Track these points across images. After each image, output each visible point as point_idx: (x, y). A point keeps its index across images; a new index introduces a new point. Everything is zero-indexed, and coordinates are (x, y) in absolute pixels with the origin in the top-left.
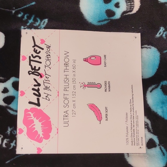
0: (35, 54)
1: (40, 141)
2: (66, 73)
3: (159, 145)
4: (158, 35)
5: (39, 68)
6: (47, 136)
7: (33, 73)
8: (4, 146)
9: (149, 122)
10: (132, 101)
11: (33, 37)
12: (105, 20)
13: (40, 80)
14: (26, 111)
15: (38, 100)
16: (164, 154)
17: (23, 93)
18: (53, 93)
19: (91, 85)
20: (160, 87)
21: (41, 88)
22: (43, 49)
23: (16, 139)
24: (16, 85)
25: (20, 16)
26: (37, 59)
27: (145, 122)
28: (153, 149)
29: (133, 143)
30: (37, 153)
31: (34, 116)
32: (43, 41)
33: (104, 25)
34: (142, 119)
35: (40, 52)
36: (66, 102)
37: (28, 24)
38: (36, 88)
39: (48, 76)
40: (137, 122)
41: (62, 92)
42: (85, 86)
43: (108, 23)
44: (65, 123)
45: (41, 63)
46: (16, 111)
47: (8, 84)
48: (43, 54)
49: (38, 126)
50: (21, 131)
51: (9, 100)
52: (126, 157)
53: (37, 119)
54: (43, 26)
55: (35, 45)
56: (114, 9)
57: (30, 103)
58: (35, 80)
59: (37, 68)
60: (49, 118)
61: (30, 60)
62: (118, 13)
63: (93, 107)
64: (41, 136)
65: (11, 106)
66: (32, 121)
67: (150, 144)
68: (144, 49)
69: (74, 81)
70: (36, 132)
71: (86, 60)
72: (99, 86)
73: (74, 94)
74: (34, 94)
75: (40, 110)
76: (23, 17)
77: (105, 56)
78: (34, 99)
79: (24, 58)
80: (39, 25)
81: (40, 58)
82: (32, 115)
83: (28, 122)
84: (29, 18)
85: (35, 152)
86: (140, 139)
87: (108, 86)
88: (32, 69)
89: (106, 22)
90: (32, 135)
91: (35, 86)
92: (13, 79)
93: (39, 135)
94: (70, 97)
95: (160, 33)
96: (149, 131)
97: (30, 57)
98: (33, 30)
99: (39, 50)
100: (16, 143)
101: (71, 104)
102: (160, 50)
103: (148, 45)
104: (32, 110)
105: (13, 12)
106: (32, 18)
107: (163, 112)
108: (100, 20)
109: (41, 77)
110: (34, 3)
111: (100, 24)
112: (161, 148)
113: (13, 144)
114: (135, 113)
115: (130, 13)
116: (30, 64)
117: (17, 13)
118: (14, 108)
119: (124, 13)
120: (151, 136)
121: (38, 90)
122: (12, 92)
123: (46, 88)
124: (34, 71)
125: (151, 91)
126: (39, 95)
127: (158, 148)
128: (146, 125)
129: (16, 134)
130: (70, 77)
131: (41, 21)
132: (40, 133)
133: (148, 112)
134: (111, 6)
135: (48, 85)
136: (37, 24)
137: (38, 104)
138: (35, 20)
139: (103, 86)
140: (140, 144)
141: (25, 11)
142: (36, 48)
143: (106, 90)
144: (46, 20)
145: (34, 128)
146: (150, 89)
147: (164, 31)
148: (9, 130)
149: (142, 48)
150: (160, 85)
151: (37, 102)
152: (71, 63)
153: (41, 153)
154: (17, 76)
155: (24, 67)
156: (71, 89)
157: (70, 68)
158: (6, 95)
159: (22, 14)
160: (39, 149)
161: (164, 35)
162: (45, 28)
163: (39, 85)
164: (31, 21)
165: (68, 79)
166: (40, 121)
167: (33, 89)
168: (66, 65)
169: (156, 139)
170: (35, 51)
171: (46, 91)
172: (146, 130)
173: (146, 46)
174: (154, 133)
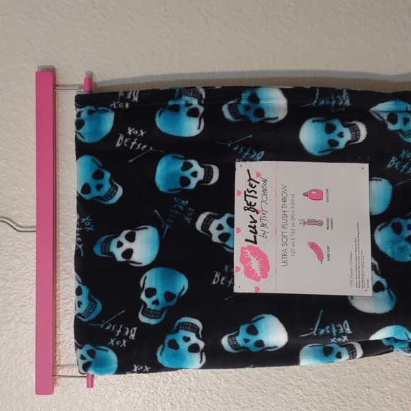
0: (250, 189)
1: (257, 280)
2: (284, 209)
3: (387, 288)
4: (389, 166)
5: (255, 204)
6: (265, 274)
7: (249, 209)
8: (222, 283)
9: (376, 263)
10: (357, 240)
11: (248, 170)
12: (327, 150)
13: (256, 217)
14: (243, 249)
15: (255, 237)
16: (392, 298)
17: (239, 230)
18: (270, 230)
19: (312, 222)
20: (390, 225)
21: (258, 225)
22: (258, 183)
23: (233, 277)
24: (231, 222)
25: (235, 149)
26: (253, 194)
27: (372, 263)
28: (381, 293)
29: (358, 285)
30: (254, 292)
31: (251, 254)
32: (258, 175)
33: (326, 156)
34: (368, 260)
35: (255, 186)
36: (285, 240)
37: (244, 157)
38: (253, 225)
39: (264, 213)
40: (363, 263)
41: (280, 230)
42: (305, 223)
43: (330, 154)
44: (283, 262)
45: (256, 198)
46: (233, 249)
47: (223, 221)
48: (259, 188)
49: (255, 264)
50: (238, 269)
51: (224, 237)
52: (350, 299)
53: (254, 257)
54: (259, 158)
55: (250, 179)
56: (338, 139)
57: (247, 240)
58: (251, 216)
59: (253, 204)
60: (267, 257)
61: (246, 195)
62: (342, 143)
63: (313, 246)
64: (259, 274)
65: (227, 243)
66: (249, 260)
67: (377, 288)
68: (374, 183)
69: (293, 218)
70: (254, 271)
71: (305, 195)
72: (320, 223)
73: (293, 231)
74: (251, 231)
75: (258, 248)
76: (239, 150)
77: (327, 190)
78: (251, 237)
79: (239, 193)
80: (255, 157)
81: (256, 193)
82: (249, 252)
83: (245, 260)
84: (245, 151)
85: (253, 291)
86: (366, 282)
87: (330, 224)
88: (248, 205)
89: (328, 153)
90: (250, 273)
91: (251, 222)
92: (227, 216)
93: (257, 274)
94: (289, 235)
95: (391, 164)
96: (377, 273)
97: (245, 192)
98: (248, 162)
99: (254, 184)
100: (233, 281)
101: (290, 242)
102: (392, 182)
103: (378, 177)
104: (249, 248)
105: (229, 145)
106: (248, 151)
107: (393, 252)
108: (322, 150)
109: (258, 213)
110: (250, 136)
111: (321, 155)
112: (389, 292)
113: (230, 282)
114: (360, 254)
115: (356, 143)
116: (245, 200)
117: (233, 146)
118: (231, 246)
119: (349, 142)
120: (378, 278)
121: (254, 227)
122: (227, 229)
123: (263, 225)
124: (250, 207)
125: (380, 230)
126: (256, 233)
127: (386, 292)
128: (373, 267)
129: (233, 273)
130: (289, 214)
131: (257, 154)
132: (258, 271)
133: (376, 252)
134: (334, 136)
135: (265, 222)
136: (253, 156)
137: (255, 242)
138: (251, 153)
139: (325, 223)
140: (366, 286)
141: (241, 144)
142: (252, 182)
143: (328, 228)
144: (263, 153)
145: (251, 267)
146: (379, 227)
147: (396, 161)
148: (227, 267)
149: (370, 180)
150: (391, 223)
151: (253, 240)
152: (289, 198)
153: (259, 292)
154: (233, 212)
155: (239, 202)
156: (289, 226)
157: (288, 203)
158: (221, 232)
159: (238, 147)
160: (257, 288)
161: (396, 166)
162: (261, 160)
163: (255, 222)
164: (246, 154)
165: (286, 215)
166: (257, 259)
167: (250, 226)
168: (284, 200)
169: (384, 282)
170: (251, 185)
171: (263, 228)
172: (373, 272)
173: (375, 178)
174: (382, 276)
